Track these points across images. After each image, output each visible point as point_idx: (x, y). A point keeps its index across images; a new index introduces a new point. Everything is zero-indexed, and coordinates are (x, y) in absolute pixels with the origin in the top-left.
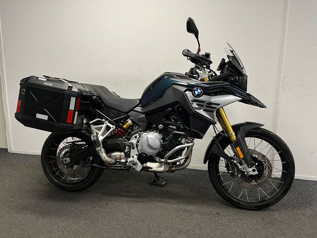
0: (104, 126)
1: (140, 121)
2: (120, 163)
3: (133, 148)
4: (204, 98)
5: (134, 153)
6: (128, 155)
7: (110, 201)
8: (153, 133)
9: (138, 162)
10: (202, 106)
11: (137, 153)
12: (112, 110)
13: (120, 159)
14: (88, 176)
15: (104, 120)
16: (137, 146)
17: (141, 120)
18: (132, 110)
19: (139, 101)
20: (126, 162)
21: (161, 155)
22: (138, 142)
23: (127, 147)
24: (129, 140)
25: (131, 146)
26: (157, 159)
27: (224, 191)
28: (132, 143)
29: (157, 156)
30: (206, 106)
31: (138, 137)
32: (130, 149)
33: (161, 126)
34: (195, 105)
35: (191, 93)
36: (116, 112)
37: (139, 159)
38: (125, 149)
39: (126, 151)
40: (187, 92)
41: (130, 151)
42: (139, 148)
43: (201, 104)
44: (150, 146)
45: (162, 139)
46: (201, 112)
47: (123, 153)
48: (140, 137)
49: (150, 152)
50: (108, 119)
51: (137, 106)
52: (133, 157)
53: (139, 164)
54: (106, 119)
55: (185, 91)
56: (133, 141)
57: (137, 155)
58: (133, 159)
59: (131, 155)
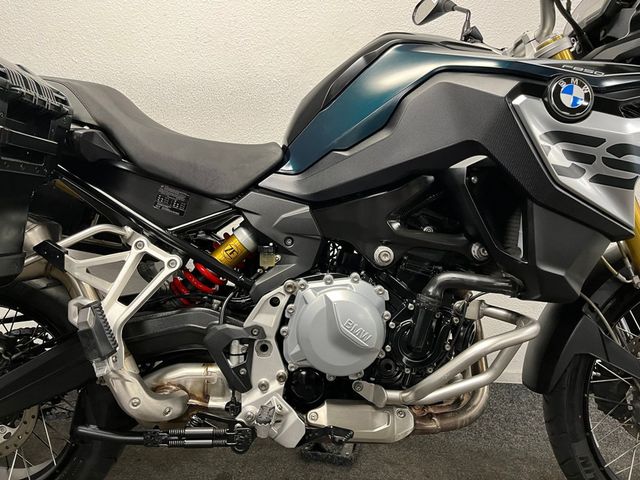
0: (130, 258)
1: (291, 235)
2: (205, 416)
3: (264, 348)
4: (600, 124)
5: (268, 372)
6: (239, 382)
8: (346, 281)
9: (287, 407)
10: (588, 159)
11: (282, 371)
12: (165, 190)
13: (206, 397)
14: (61, 467)
15: (128, 230)
16: (280, 339)
17: (292, 229)
18: (254, 186)
19: (279, 153)
20: (235, 407)
21: (379, 373)
22: (284, 321)
23: (236, 348)
24: (240, 312)
25: (254, 342)
26: (368, 390)
28: (260, 330)
29: (366, 378)
30: (606, 161)
31: (283, 300)
32: (248, 355)
33: (383, 254)
34: (556, 155)
35: (539, 104)
36: (179, 195)
37: (288, 395)
38: (228, 354)
39: (233, 362)
40: (520, 100)
41: (248, 365)
42: (292, 348)
43: (582, 148)
44: (343, 342)
45: (388, 305)
46: (583, 186)
47: (215, 370)
48: (292, 300)
49: (336, 363)
50: (148, 229)
51: (275, 169)
52: (264, 387)
53: (293, 416)
54: (139, 228)
55: (513, 94)
56: (264, 318)
57: (279, 378)
58: (264, 396)
59: (256, 379)
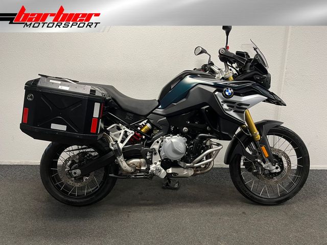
0: (122, 132)
1: (162, 125)
2: (141, 171)
3: (155, 154)
4: (235, 98)
5: (157, 160)
6: (149, 162)
7: (130, 212)
8: (176, 136)
9: (162, 168)
10: (233, 107)
11: (160, 159)
12: (128, 114)
13: (140, 167)
14: (101, 187)
15: (120, 125)
16: (159, 151)
17: (162, 123)
18: (151, 112)
19: (158, 103)
20: (149, 169)
21: (185, 159)
22: (160, 147)
23: (148, 154)
24: (149, 145)
25: (153, 152)
26: (182, 164)
27: (247, 190)
28: (154, 149)
29: (181, 161)
30: (237, 107)
31: (160, 142)
32: (151, 156)
33: (185, 129)
34: (225, 106)
35: (221, 94)
36: (132, 115)
37: (162, 165)
38: (147, 156)
39: (148, 157)
40: (217, 93)
41: (152, 158)
42: (163, 154)
43: (232, 105)
44: (175, 152)
45: (187, 142)
46: (232, 113)
47: (142, 160)
48: (162, 142)
49: (174, 157)
50: (125, 124)
51: (157, 107)
52: (156, 163)
53: (163, 171)
54: (123, 124)
55: (215, 91)
56: (155, 146)
57: (159, 161)
58: (155, 166)
59: (154, 162)
